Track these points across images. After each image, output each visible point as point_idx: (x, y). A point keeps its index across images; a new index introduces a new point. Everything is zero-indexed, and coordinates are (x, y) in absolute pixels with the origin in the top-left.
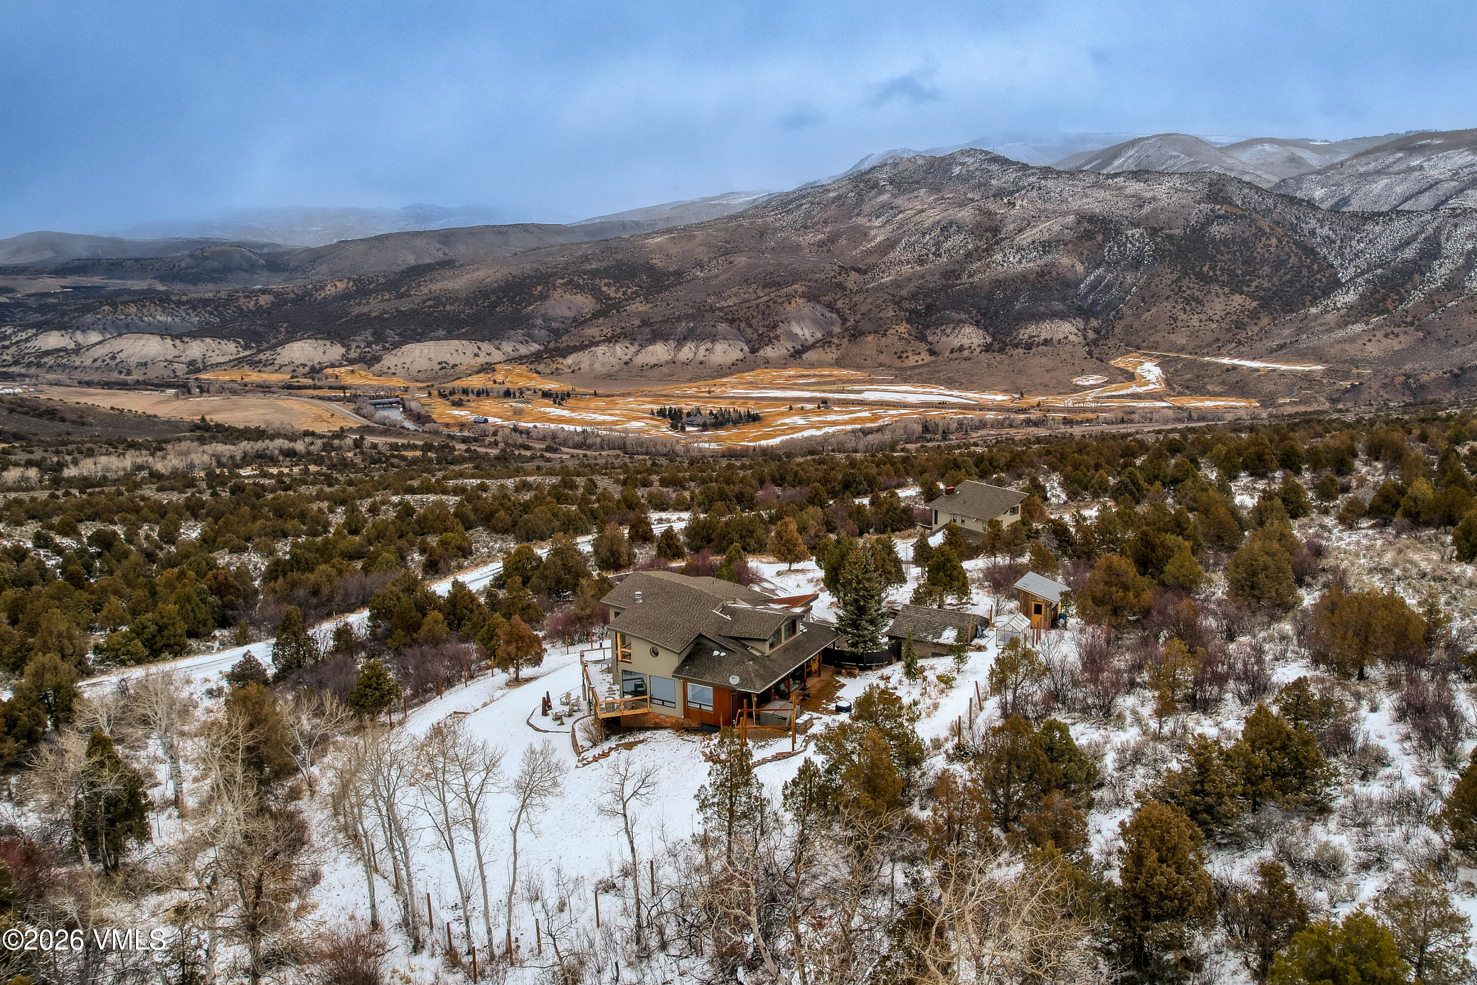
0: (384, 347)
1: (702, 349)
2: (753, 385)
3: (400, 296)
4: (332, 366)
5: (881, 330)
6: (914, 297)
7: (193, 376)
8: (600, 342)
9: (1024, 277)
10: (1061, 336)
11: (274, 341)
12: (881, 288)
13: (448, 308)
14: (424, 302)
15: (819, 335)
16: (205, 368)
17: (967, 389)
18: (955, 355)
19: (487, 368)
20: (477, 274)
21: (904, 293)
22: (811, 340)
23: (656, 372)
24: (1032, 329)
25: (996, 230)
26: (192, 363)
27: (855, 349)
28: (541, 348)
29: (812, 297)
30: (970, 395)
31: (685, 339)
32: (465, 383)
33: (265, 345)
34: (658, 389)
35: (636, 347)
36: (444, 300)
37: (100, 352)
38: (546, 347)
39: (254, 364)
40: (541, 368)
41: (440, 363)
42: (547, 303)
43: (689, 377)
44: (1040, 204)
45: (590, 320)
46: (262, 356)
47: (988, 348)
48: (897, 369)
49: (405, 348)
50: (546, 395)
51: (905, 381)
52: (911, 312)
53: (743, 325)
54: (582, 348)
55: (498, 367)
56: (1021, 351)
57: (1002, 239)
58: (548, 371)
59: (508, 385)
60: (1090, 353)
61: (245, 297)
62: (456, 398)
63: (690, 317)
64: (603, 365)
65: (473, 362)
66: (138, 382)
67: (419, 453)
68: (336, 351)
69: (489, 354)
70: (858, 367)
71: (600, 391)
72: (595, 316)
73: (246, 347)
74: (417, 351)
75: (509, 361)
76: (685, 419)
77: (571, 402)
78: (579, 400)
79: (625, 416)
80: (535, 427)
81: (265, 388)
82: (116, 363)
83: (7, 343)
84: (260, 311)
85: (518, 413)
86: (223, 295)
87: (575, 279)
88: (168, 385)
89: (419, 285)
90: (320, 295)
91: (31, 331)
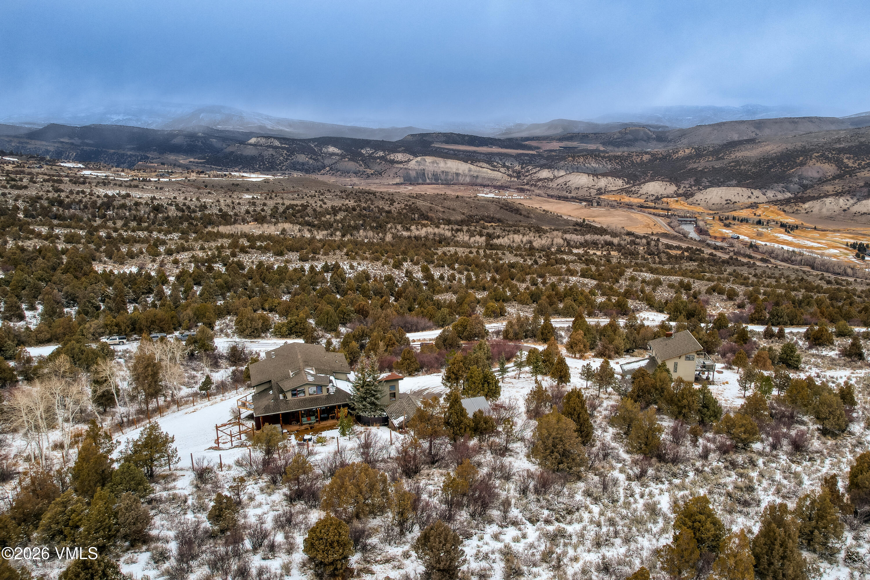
0: (699, 188)
3: (718, 159)
4: (668, 197)
7: (597, 197)
8: (830, 195)
11: (643, 181)
13: (742, 167)
14: (730, 163)
16: (605, 193)
19: (754, 206)
20: (767, 147)
23: (863, 218)
26: (599, 189)
28: (792, 196)
32: (735, 214)
33: (638, 182)
34: (861, 229)
35: (855, 200)
36: (741, 162)
37: (560, 181)
38: (796, 195)
39: (628, 192)
40: (787, 208)
41: (726, 200)
42: (804, 168)
45: (830, 180)
46: (633, 189)
49: (708, 190)
50: (783, 225)
54: (819, 198)
55: (761, 205)
58: (791, 211)
59: (762, 217)
61: (636, 155)
62: (727, 222)
64: (828, 210)
65: (746, 201)
66: (572, 198)
67: (679, 252)
68: (672, 189)
69: (757, 197)
71: (819, 227)
72: (834, 178)
73: (628, 183)
74: (715, 192)
75: (769, 202)
77: (797, 232)
78: (804, 231)
79: (828, 245)
80: (766, 245)
81: (630, 206)
82: (566, 187)
83: (527, 174)
84: (642, 163)
85: (760, 235)
86: (626, 154)
87: (826, 153)
88: (585, 200)
89: (731, 153)
90: (675, 156)
91: (538, 169)
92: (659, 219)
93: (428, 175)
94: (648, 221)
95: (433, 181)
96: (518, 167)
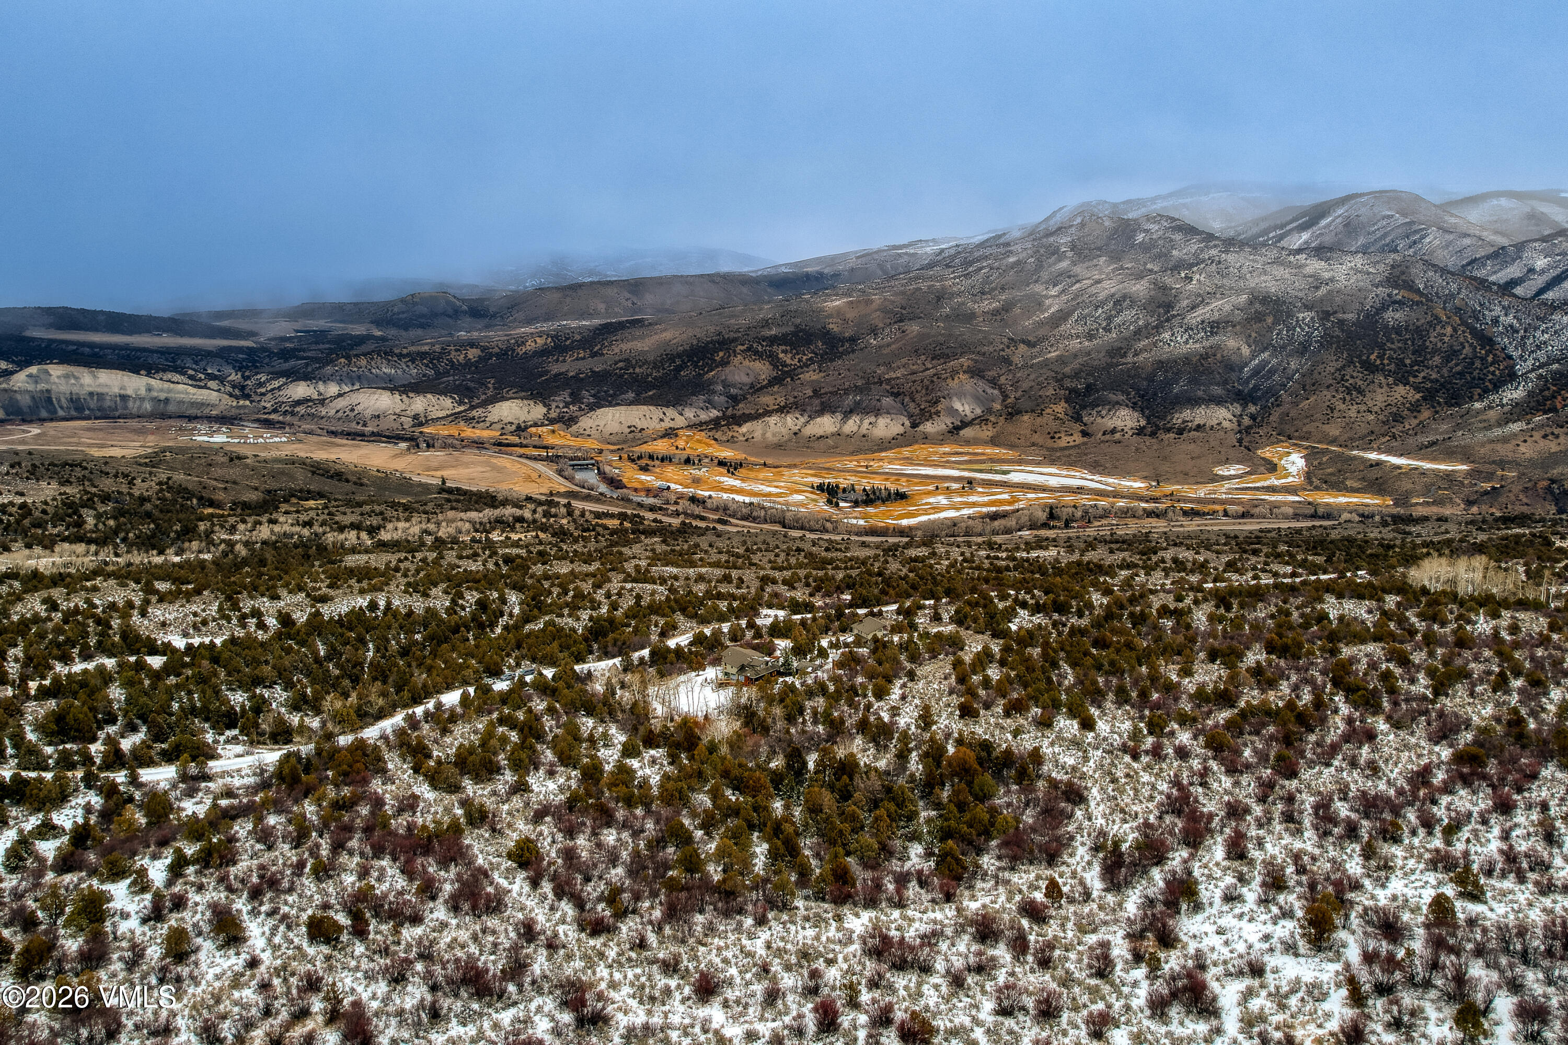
0: (581, 408)
1: (866, 422)
2: (909, 461)
3: (594, 355)
4: (535, 425)
5: (1037, 409)
6: (1076, 375)
7: (416, 429)
8: (772, 412)
9: (1187, 359)
10: (1215, 422)
11: (485, 400)
12: (1046, 364)
13: (637, 370)
14: (617, 364)
15: (978, 411)
16: (427, 422)
17: (1109, 474)
18: (1107, 437)
19: (670, 433)
20: (665, 335)
21: (1067, 370)
22: (970, 416)
23: (822, 444)
24: (1187, 414)
25: (1169, 306)
26: (416, 417)
27: (1010, 428)
28: (720, 414)
29: (976, 372)
30: (1111, 480)
31: (851, 411)
32: (651, 448)
33: (480, 402)
34: (822, 461)
35: (806, 418)
36: (634, 362)
37: (341, 403)
38: (724, 414)
39: (467, 419)
40: (718, 435)
41: (629, 427)
43: (851, 449)
44: (1217, 280)
45: (766, 387)
46: (474, 413)
47: (1140, 431)
48: (1048, 449)
49: (600, 411)
50: (722, 463)
51: (1052, 462)
52: (1072, 391)
53: (907, 399)
54: (757, 416)
55: (681, 432)
56: (1172, 435)
57: (1174, 316)
58: (724, 438)
59: (688, 452)
60: (1240, 441)
62: (642, 463)
63: (858, 389)
64: (774, 435)
65: (658, 427)
66: (371, 434)
68: (538, 411)
69: (673, 420)
70: (1012, 446)
71: (769, 462)
72: (771, 384)
73: (461, 404)
74: (610, 416)
75: (690, 427)
76: (840, 495)
77: (743, 472)
78: (751, 470)
79: (788, 488)
81: (478, 444)
82: (352, 415)
83: (264, 391)
89: (611, 344)
90: (521, 351)
93: (59, 401)
94: (523, 470)
95: (72, 413)
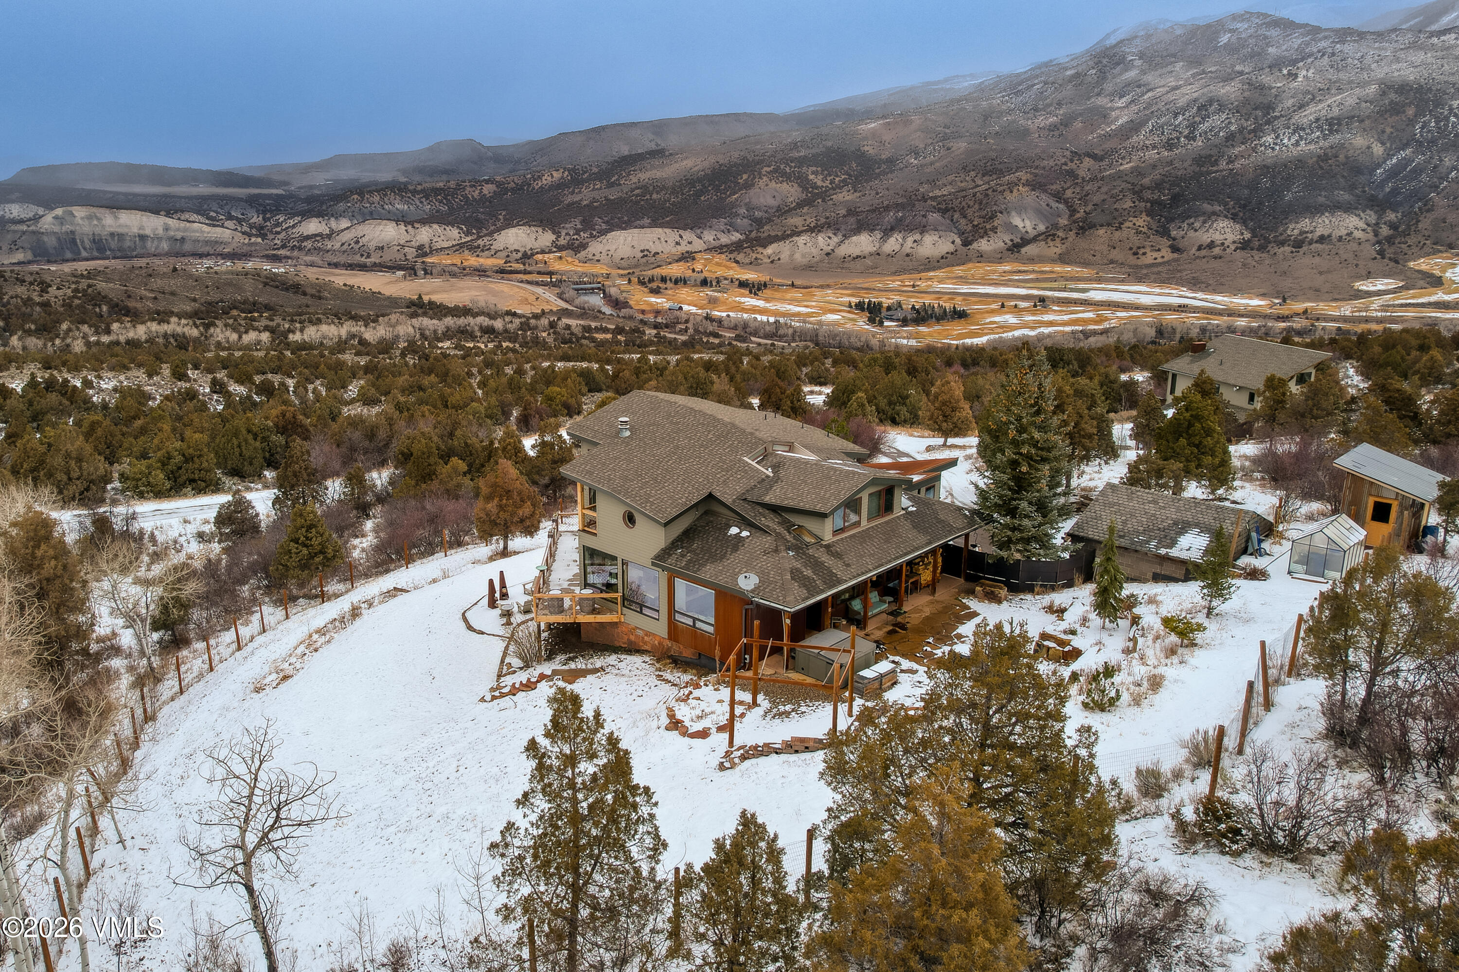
0: (591, 234)
1: (910, 240)
2: (963, 280)
3: (611, 185)
4: (543, 252)
5: (1115, 222)
6: (1158, 186)
7: (420, 260)
8: (802, 232)
9: (1300, 162)
10: (1343, 232)
11: (492, 228)
12: (1120, 175)
14: (632, 190)
15: (1042, 228)
16: (432, 251)
17: (1215, 292)
18: (1203, 253)
19: (687, 257)
20: (685, 163)
21: (1146, 181)
22: (1032, 233)
23: (858, 264)
24: (1305, 224)
25: (1268, 108)
26: (420, 247)
27: (1082, 244)
28: (742, 237)
29: (1036, 185)
30: (1218, 298)
31: (892, 229)
32: (665, 271)
33: (484, 231)
34: (859, 281)
35: (840, 237)
36: (651, 188)
37: (347, 236)
38: (747, 236)
39: (473, 249)
40: (740, 257)
41: (642, 251)
42: (752, 192)
43: (894, 270)
44: (1332, 75)
45: (794, 209)
46: (480, 242)
47: (1245, 245)
48: (1130, 266)
49: (610, 235)
50: (743, 284)
51: (1140, 280)
52: (1153, 203)
53: (956, 216)
54: (784, 237)
55: (698, 256)
56: (1287, 249)
57: (1276, 118)
58: (747, 261)
59: (706, 274)
60: (1381, 253)
61: (471, 187)
62: (654, 285)
63: (898, 207)
64: (803, 256)
65: (674, 250)
66: (375, 264)
67: (609, 336)
68: (547, 238)
69: (690, 243)
70: (1085, 264)
71: (798, 282)
72: (800, 205)
73: (468, 233)
74: (622, 238)
75: (709, 250)
76: (884, 313)
77: (767, 292)
78: (776, 290)
79: (821, 308)
80: (728, 316)
81: (481, 272)
82: (358, 247)
83: (279, 229)
84: (483, 200)
85: (713, 301)
86: (452, 184)
87: (782, 167)
88: (400, 268)
89: (629, 174)
90: (537, 185)
91: (297, 219)
92: (539, 290)
93: (83, 242)
94: (522, 293)
95: (96, 254)
96: (256, 219)
